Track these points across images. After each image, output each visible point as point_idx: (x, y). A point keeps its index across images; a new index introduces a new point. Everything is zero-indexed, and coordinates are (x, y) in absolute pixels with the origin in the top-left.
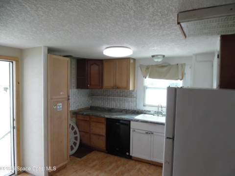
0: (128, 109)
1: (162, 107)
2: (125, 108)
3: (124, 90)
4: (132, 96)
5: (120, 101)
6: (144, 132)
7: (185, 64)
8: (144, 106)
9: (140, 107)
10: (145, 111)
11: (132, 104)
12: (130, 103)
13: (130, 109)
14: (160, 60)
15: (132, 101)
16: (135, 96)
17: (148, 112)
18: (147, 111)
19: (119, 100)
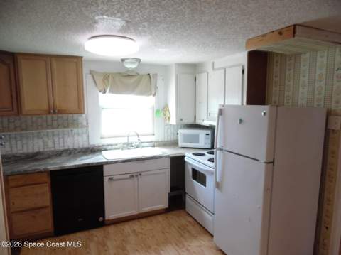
0: (71, 147)
1: (138, 136)
2: (67, 148)
3: (60, 115)
4: (78, 124)
5: (53, 135)
6: (128, 176)
7: (156, 75)
8: (102, 138)
9: (95, 141)
10: (103, 146)
11: (80, 139)
12: (76, 137)
13: (76, 147)
14: (134, 66)
15: (78, 134)
16: (85, 123)
17: (110, 147)
18: (108, 145)
19: (50, 134)
